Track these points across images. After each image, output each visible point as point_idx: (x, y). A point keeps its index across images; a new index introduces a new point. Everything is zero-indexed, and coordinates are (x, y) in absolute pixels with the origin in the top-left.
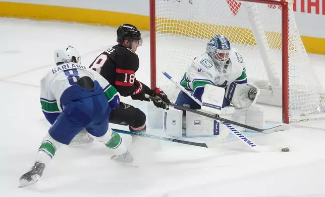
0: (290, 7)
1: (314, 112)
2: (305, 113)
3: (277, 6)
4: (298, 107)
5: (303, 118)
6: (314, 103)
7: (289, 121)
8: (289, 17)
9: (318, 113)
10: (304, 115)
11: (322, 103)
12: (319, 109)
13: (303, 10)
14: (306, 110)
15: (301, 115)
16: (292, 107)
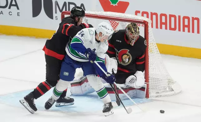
0: (150, 25)
1: (164, 91)
2: (159, 91)
3: (141, 24)
4: (155, 87)
5: (158, 95)
6: (164, 85)
7: (149, 96)
8: (149, 31)
9: (167, 91)
10: (158, 93)
11: (169, 85)
12: (167, 89)
13: (157, 27)
14: (160, 90)
15: (157, 93)
16: (151, 88)
